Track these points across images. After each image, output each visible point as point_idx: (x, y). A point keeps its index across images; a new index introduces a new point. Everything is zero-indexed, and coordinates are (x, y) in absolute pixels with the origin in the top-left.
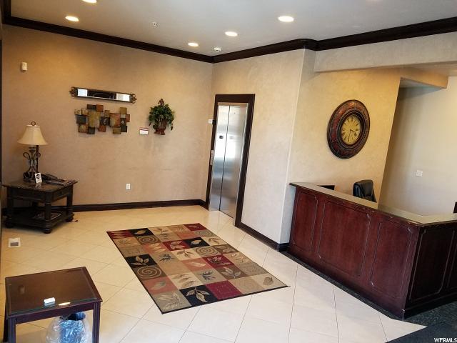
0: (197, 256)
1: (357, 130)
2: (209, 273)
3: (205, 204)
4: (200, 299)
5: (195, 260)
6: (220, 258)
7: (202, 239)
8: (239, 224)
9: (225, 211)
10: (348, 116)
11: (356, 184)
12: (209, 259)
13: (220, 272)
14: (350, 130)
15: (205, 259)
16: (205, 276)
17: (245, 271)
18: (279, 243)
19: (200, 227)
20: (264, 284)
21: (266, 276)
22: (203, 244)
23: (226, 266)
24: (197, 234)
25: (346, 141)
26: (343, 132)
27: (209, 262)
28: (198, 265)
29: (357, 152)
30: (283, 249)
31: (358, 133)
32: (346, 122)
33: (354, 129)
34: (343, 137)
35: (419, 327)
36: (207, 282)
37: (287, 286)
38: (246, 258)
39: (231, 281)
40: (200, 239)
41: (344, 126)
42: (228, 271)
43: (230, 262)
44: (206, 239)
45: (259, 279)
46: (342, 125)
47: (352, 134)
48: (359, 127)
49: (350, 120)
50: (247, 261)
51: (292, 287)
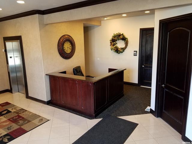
0: (5, 119)
1: (70, 47)
2: (11, 126)
3: (10, 91)
4: (5, 141)
5: (4, 122)
6: (17, 117)
7: (8, 110)
8: (28, 97)
9: (21, 92)
10: (65, 42)
11: (73, 69)
12: (11, 119)
13: (16, 124)
14: (67, 47)
15: (9, 120)
16: (8, 129)
17: (29, 119)
18: (46, 101)
19: (7, 104)
20: (39, 123)
21: (40, 118)
22: (9, 112)
23: (20, 120)
24: (5, 108)
25: (67, 52)
26: (64, 49)
27: (11, 121)
28: (4, 124)
29: (72, 56)
30: (49, 103)
31: (71, 48)
32: (65, 44)
33: (69, 47)
34: (65, 51)
35: (100, 120)
36: (9, 131)
37: (49, 120)
38: (31, 113)
39: (22, 127)
40: (7, 110)
41: (64, 46)
42: (21, 122)
43: (22, 117)
44: (10, 109)
45: (36, 121)
46: (63, 46)
47: (69, 49)
48: (70, 45)
49: (66, 43)
50: (31, 114)
51: (52, 120)
